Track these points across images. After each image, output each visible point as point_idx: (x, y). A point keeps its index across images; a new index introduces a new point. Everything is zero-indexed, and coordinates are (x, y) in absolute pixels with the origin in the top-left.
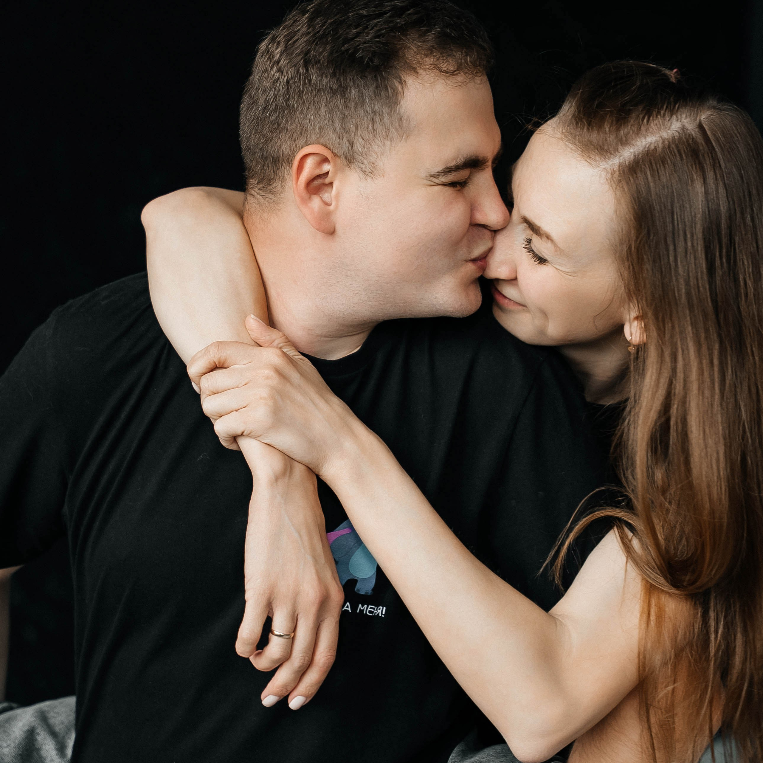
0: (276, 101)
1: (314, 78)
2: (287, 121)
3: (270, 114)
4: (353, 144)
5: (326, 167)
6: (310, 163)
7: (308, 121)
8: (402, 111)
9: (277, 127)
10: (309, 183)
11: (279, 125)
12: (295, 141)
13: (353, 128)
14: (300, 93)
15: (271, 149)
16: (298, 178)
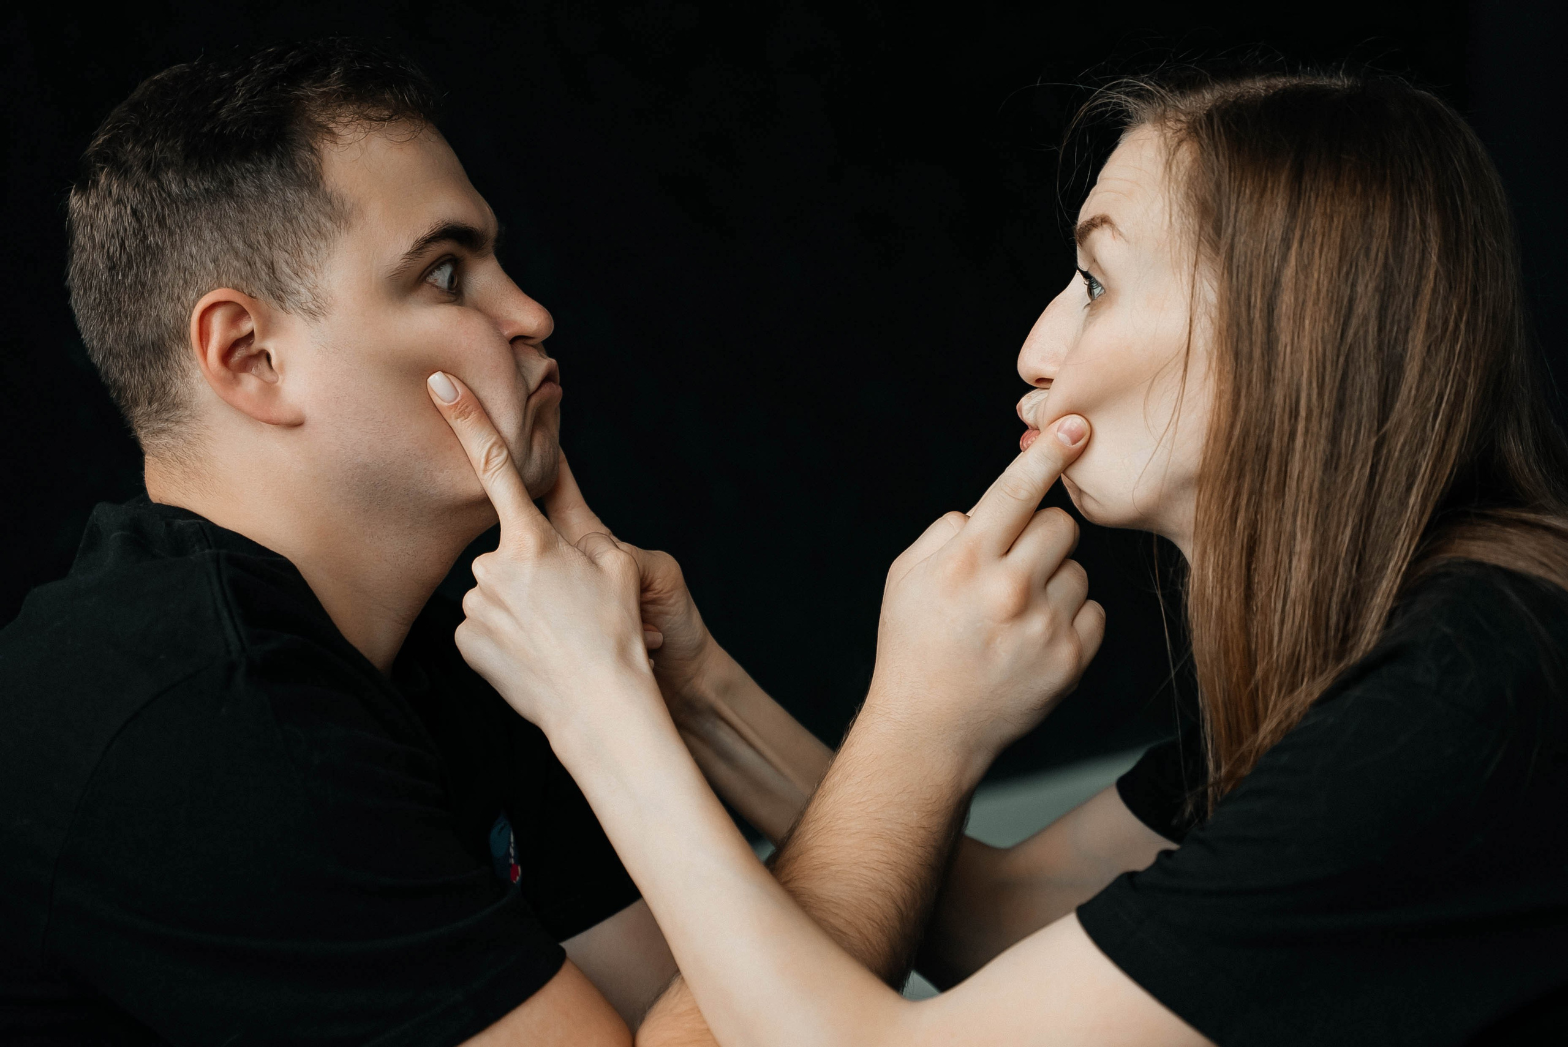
0: (125, 248)
1: (174, 188)
2: (154, 273)
3: (123, 276)
4: (272, 263)
5: (247, 326)
6: (218, 322)
7: (188, 257)
8: (328, 190)
9: (141, 290)
10: (226, 356)
11: (143, 285)
12: (179, 298)
13: (262, 238)
14: (162, 222)
15: (145, 331)
16: (205, 354)
